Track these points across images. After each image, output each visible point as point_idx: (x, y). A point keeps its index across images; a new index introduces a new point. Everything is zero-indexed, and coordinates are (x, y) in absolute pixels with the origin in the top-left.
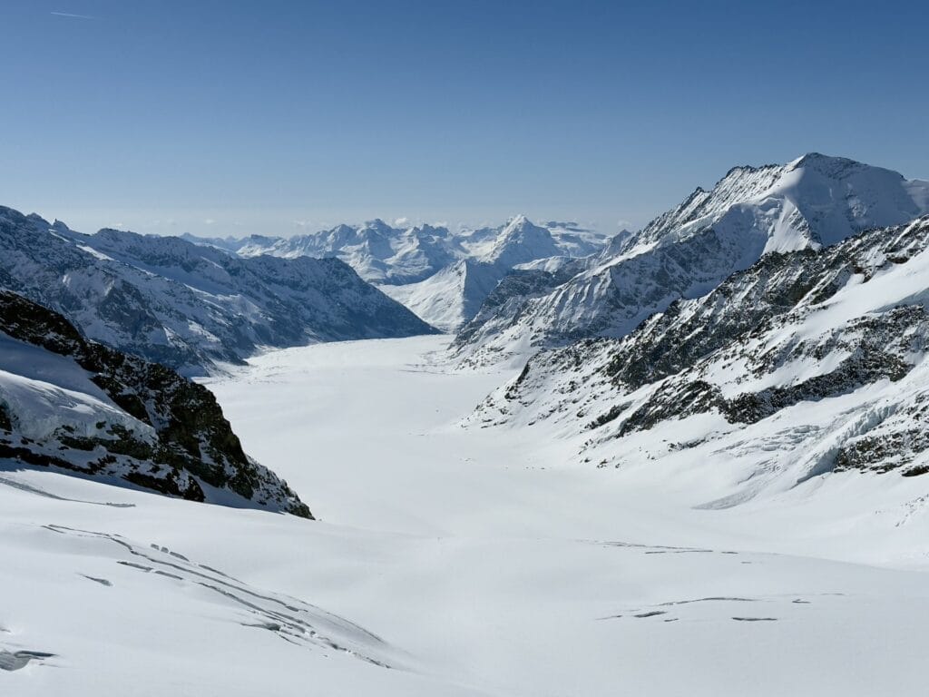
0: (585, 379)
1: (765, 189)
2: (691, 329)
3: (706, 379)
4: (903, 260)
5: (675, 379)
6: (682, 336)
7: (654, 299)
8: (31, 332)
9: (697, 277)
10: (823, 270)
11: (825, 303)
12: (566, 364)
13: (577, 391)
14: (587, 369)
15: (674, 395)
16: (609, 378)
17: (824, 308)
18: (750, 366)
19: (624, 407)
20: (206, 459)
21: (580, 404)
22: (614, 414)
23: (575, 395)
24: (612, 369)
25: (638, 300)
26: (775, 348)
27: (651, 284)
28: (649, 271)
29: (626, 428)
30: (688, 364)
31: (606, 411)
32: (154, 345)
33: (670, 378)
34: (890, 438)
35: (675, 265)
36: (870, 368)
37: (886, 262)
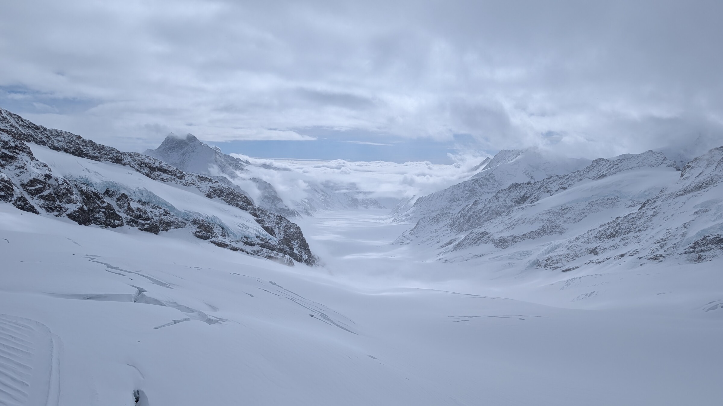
0: (440, 229)
1: (514, 159)
2: (482, 211)
3: (487, 231)
4: (565, 189)
5: (475, 230)
6: (479, 213)
7: (468, 199)
8: (235, 201)
9: (486, 191)
10: (534, 191)
11: (535, 203)
12: (433, 222)
13: (437, 233)
14: (441, 224)
15: (474, 236)
16: (449, 229)
17: (534, 205)
18: (505, 226)
19: (455, 240)
20: (296, 251)
21: (438, 238)
22: (450, 243)
23: (436, 234)
24: (451, 226)
25: (462, 199)
26: (514, 220)
27: (467, 193)
28: (467, 188)
29: (455, 248)
30: (480, 224)
31: (448, 240)
32: (280, 208)
33: (473, 229)
34: (558, 257)
35: (477, 186)
36: (551, 229)
37: (559, 189)
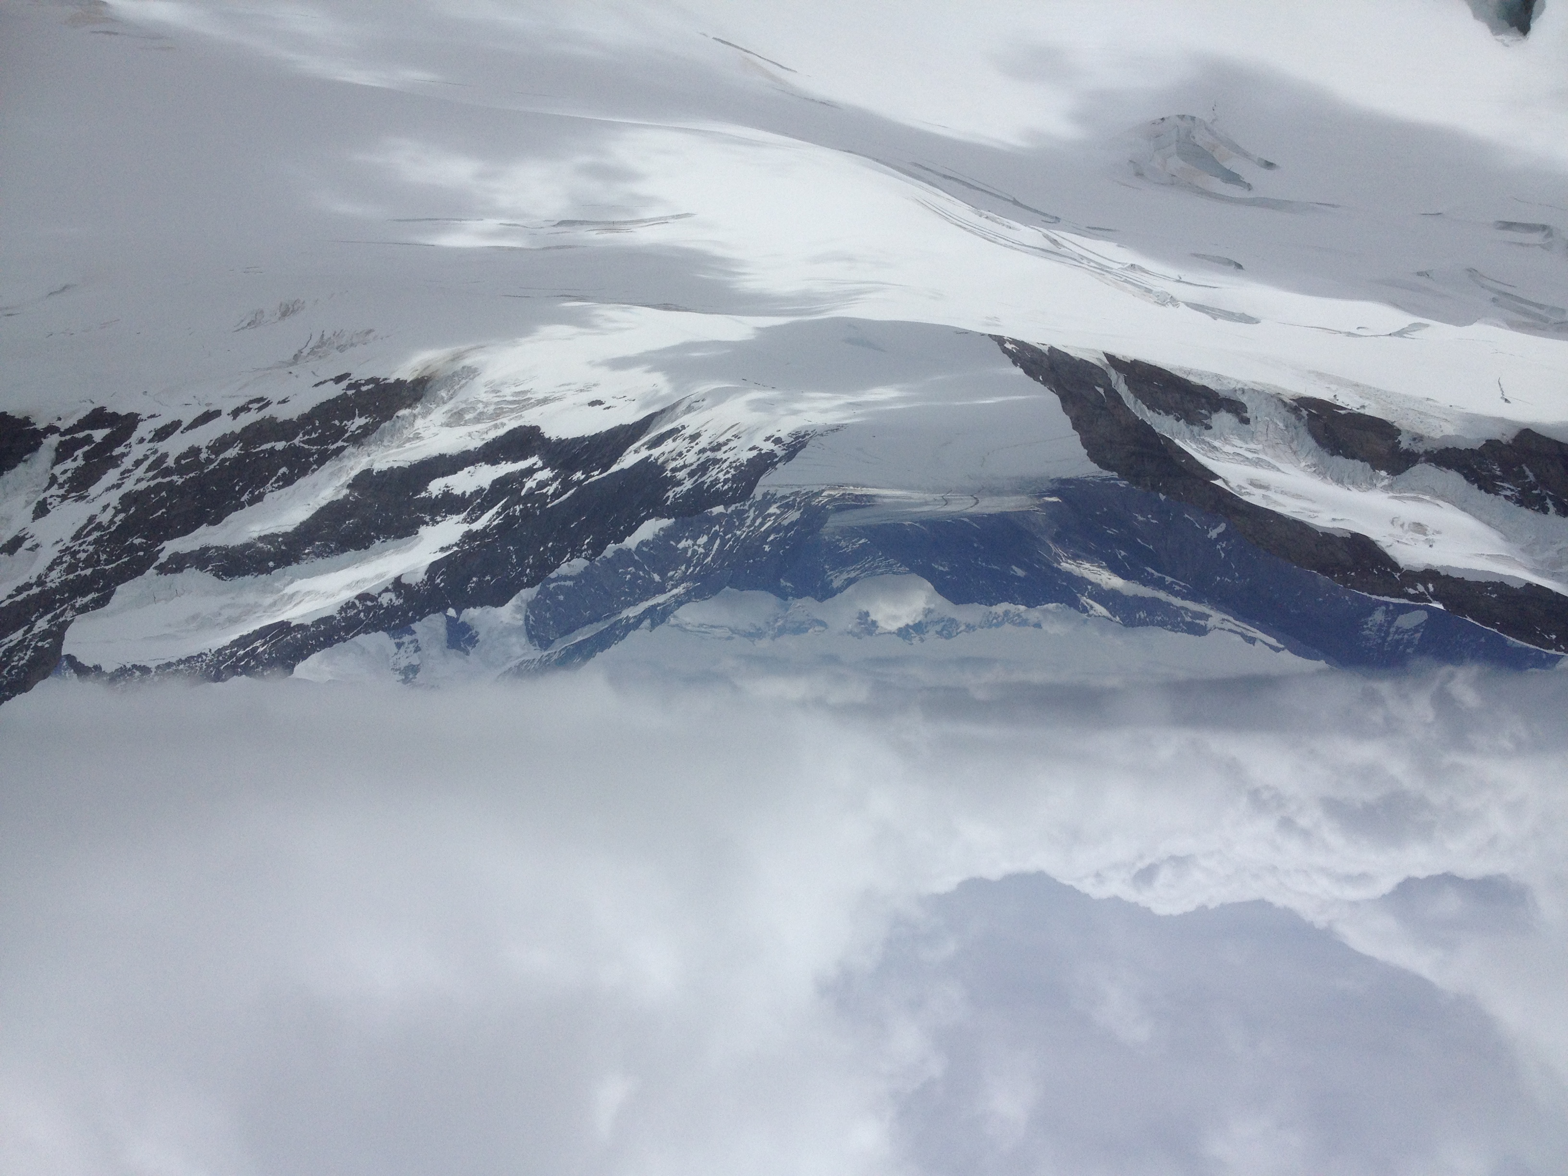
0: (692, 474)
4: (361, 597)
11: (441, 555)
12: (712, 490)
13: (701, 462)
14: (690, 486)
16: (668, 474)
19: (650, 445)
24: (662, 483)
26: (492, 507)
30: (584, 490)
37: (380, 595)
